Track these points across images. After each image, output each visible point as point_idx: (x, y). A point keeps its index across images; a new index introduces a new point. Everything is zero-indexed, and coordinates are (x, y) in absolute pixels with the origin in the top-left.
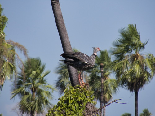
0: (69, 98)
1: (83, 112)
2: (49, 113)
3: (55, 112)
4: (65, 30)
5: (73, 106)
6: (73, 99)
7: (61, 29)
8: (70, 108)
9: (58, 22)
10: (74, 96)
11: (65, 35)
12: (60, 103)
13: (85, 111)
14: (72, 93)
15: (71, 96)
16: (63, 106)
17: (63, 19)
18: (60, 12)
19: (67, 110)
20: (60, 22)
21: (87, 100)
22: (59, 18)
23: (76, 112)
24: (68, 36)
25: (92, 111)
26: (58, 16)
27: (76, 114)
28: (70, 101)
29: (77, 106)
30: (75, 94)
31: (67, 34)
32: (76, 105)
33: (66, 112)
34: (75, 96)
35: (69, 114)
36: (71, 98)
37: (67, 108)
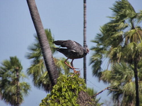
0: (62, 87)
1: (76, 100)
2: (42, 102)
3: (49, 101)
4: (40, 21)
5: (66, 94)
6: (67, 87)
7: (36, 21)
8: (63, 96)
9: (33, 14)
10: (67, 84)
11: (40, 26)
12: (54, 92)
13: (79, 99)
14: (65, 81)
15: (64, 84)
16: (56, 95)
17: (37, 10)
18: (34, 4)
19: (61, 98)
20: (35, 14)
21: (80, 88)
22: (33, 10)
23: (70, 101)
24: (43, 27)
25: (85, 99)
26: (33, 7)
27: (70, 102)
28: (63, 89)
29: (71, 94)
30: (68, 82)
31: (42, 26)
32: (69, 93)
33: (60, 100)
34: (69, 84)
35: (63, 102)
36: (64, 86)
37: (61, 96)
